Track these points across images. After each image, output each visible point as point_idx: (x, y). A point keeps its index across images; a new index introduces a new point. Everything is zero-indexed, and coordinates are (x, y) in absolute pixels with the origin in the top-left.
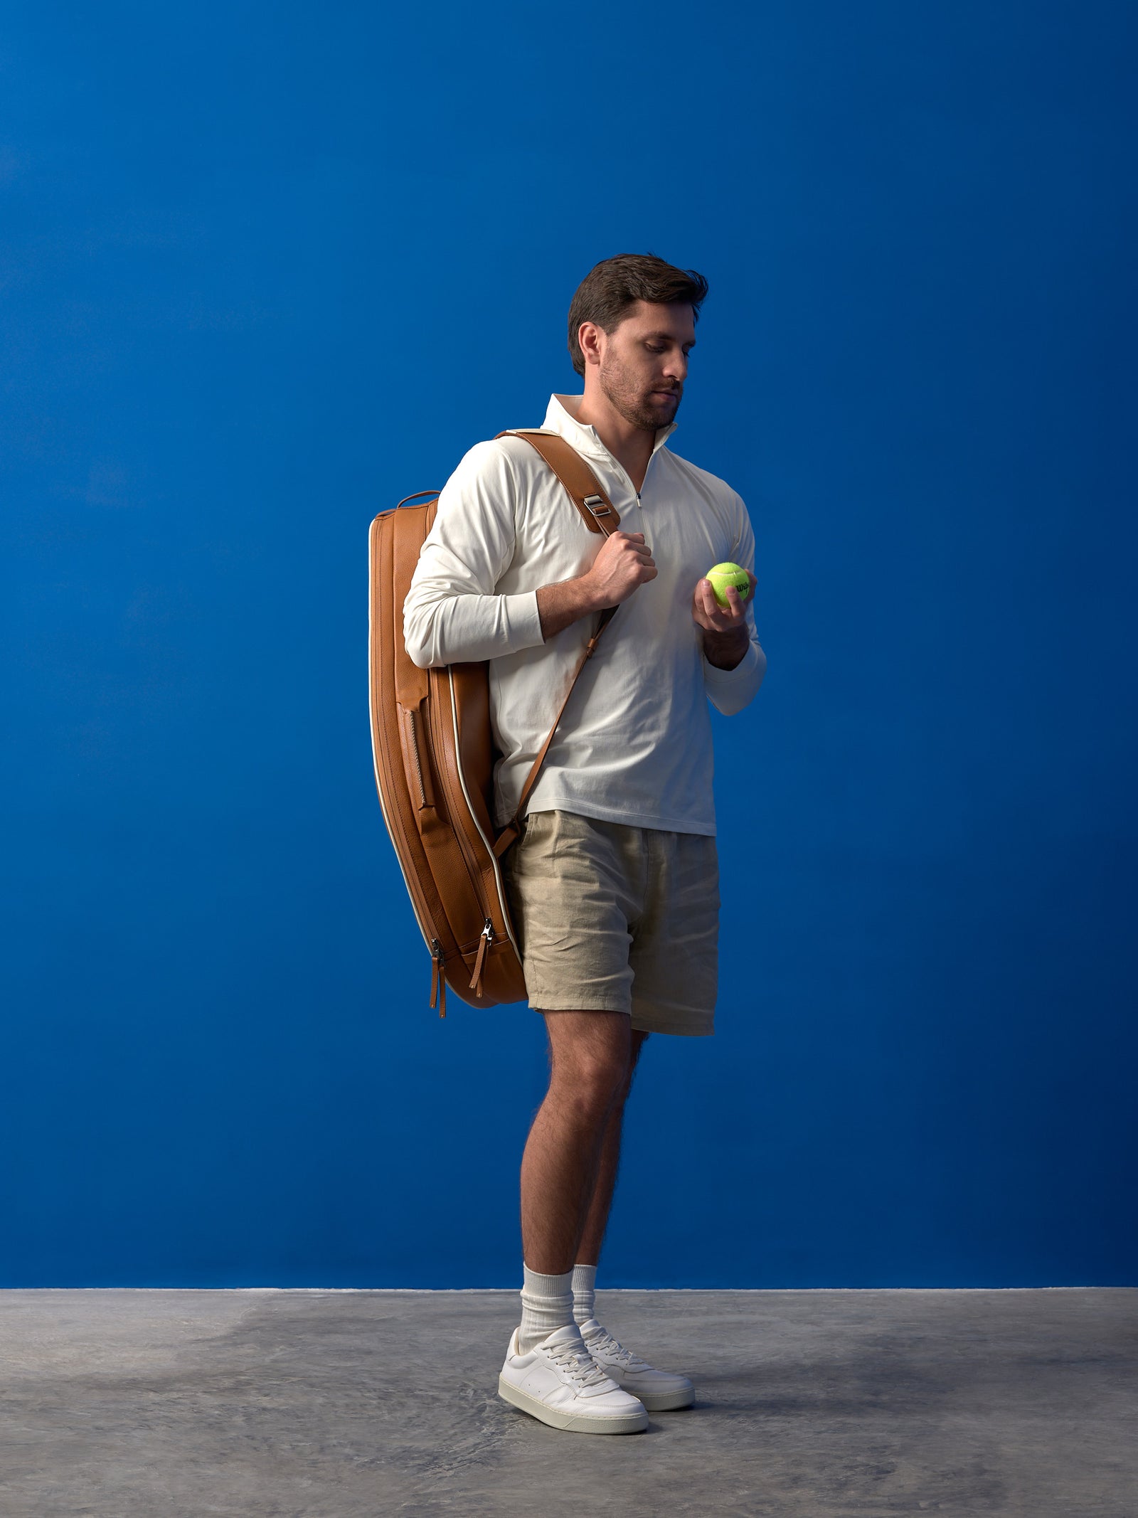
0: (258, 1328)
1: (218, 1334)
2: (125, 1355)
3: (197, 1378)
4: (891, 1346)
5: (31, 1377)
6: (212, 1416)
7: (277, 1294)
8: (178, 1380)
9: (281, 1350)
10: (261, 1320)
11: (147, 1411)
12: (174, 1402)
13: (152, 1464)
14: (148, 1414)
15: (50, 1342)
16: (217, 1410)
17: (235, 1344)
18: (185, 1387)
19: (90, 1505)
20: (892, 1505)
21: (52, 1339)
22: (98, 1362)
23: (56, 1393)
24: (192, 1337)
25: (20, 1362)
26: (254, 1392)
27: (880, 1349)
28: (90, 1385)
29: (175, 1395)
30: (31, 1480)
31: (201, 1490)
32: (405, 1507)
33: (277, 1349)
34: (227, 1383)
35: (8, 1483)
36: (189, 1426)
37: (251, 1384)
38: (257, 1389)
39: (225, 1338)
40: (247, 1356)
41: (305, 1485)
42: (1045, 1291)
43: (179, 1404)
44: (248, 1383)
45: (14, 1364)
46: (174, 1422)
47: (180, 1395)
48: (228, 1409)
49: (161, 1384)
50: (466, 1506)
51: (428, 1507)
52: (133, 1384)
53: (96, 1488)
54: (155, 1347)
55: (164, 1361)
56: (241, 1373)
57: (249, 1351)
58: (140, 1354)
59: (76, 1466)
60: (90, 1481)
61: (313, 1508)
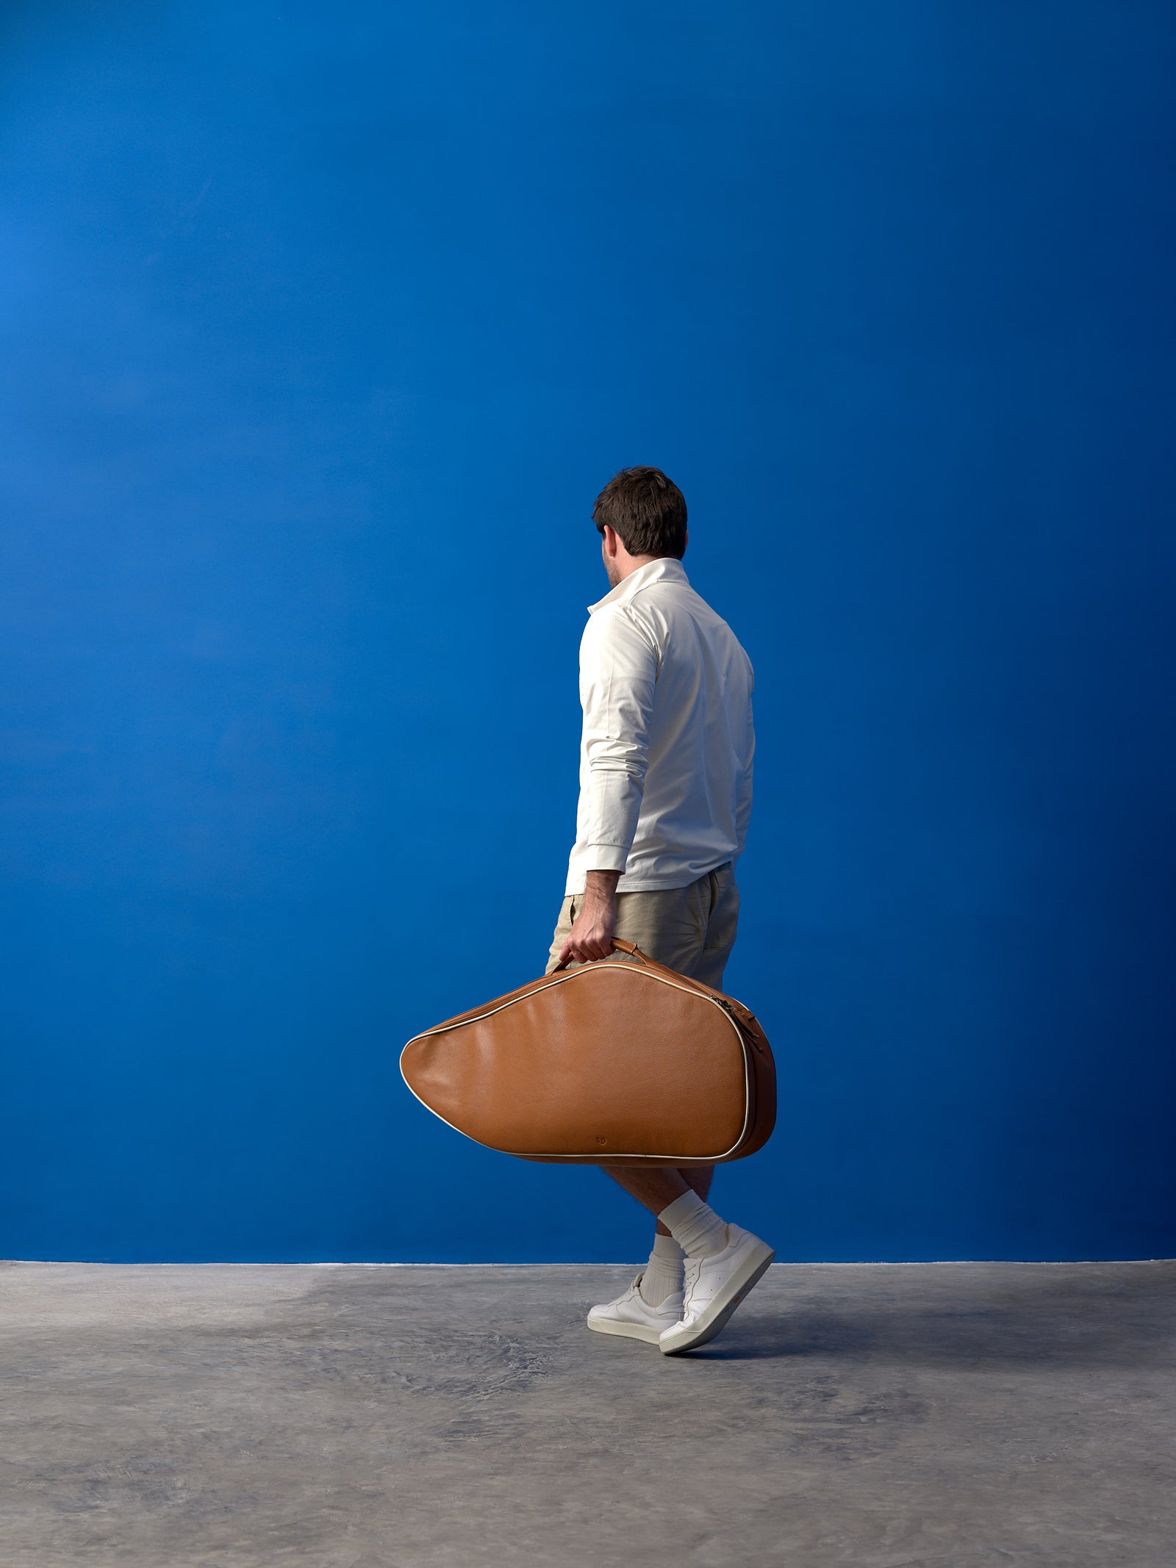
0: (327, 1292)
1: (296, 1296)
2: (223, 1311)
3: (282, 1328)
4: (821, 1304)
5: (151, 1328)
6: (295, 1356)
7: (340, 1267)
8: (266, 1329)
9: (346, 1307)
10: (329, 1286)
11: (243, 1352)
12: (264, 1345)
13: (249, 1391)
14: (245, 1354)
15: (165, 1302)
16: (298, 1351)
17: (310, 1303)
18: (272, 1335)
19: (202, 1422)
20: (839, 1420)
21: (166, 1300)
22: (203, 1316)
23: (172, 1339)
24: (277, 1299)
25: (141, 1316)
26: (327, 1338)
27: (813, 1306)
28: (197, 1333)
29: (265, 1340)
30: (154, 1403)
31: (290, 1410)
32: (453, 1422)
33: (343, 1307)
34: (306, 1331)
35: (136, 1405)
36: (277, 1363)
37: (324, 1332)
38: (329, 1336)
39: (302, 1299)
40: (320, 1312)
41: (372, 1407)
42: (934, 1265)
43: (269, 1347)
44: (322, 1332)
45: (138, 1318)
46: (265, 1360)
47: (269, 1340)
48: (308, 1351)
49: (254, 1332)
50: (501, 1422)
51: (471, 1423)
52: (232, 1332)
53: (206, 1409)
54: (247, 1305)
55: (255, 1316)
56: (316, 1324)
57: (321, 1308)
58: (237, 1311)
59: (189, 1393)
60: (200, 1403)
61: (380, 1423)
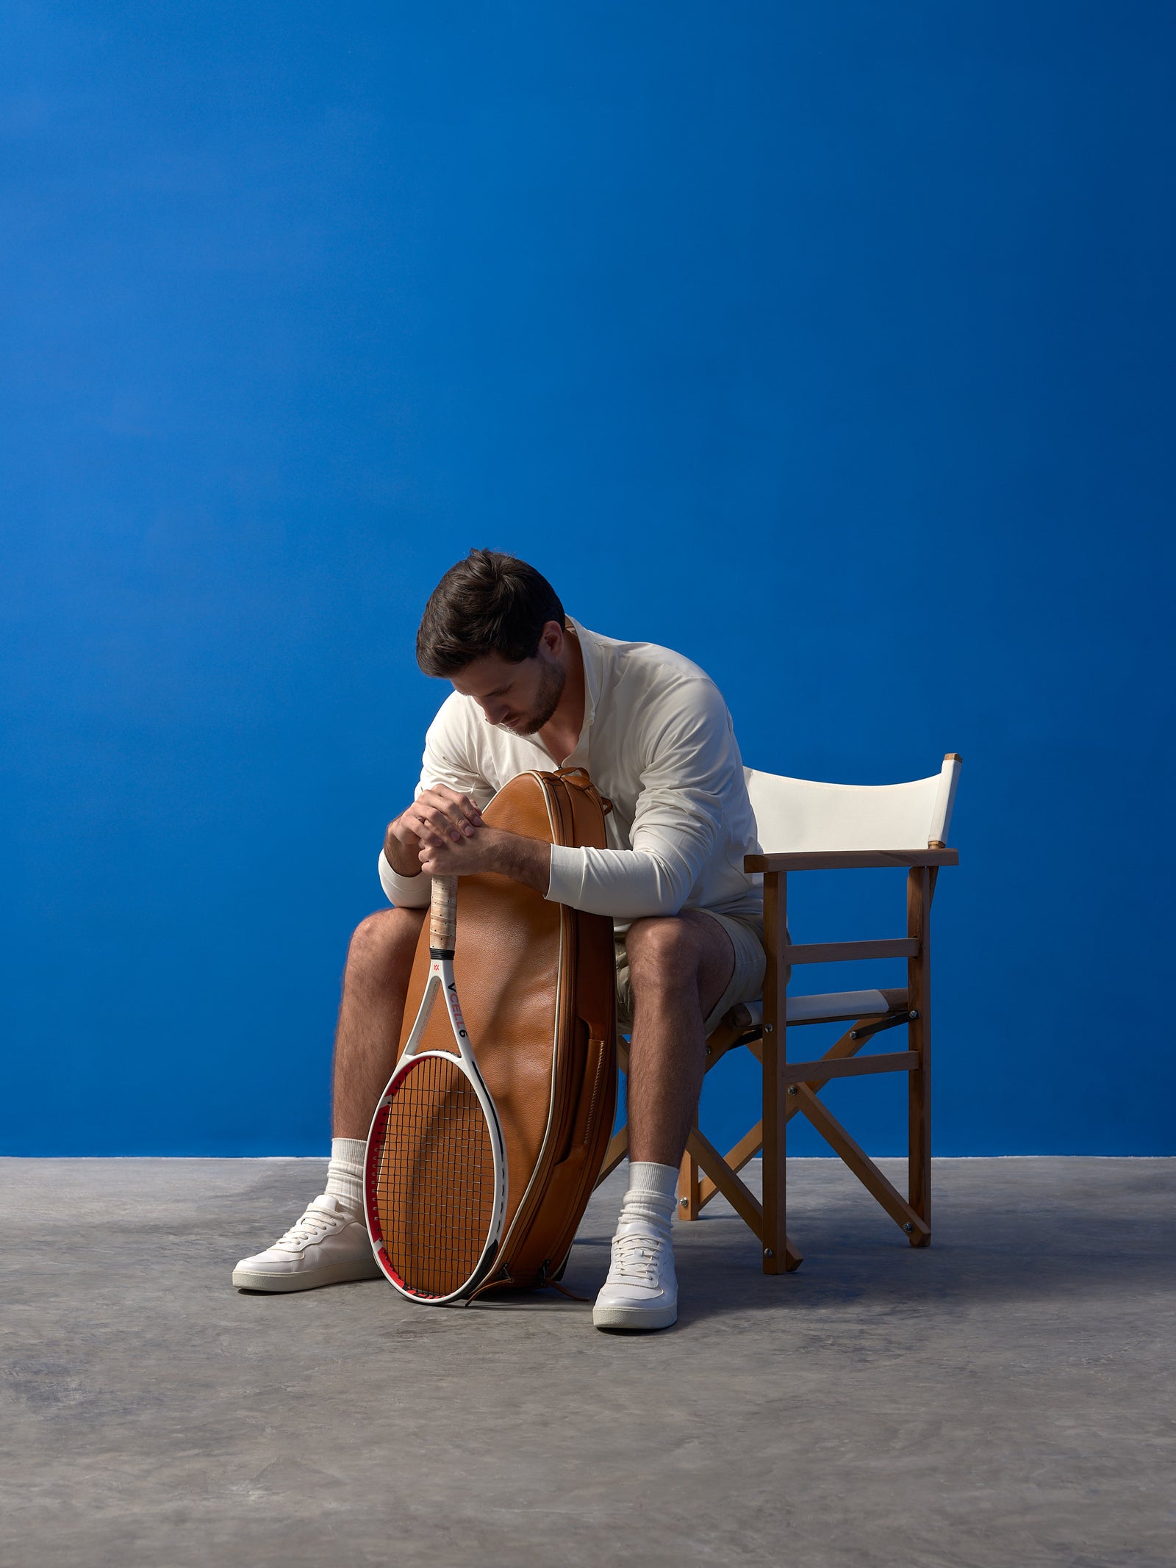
0: (273, 1187)
1: (236, 1192)
2: (149, 1207)
3: (214, 1225)
5: (60, 1224)
6: (227, 1254)
7: (292, 1161)
8: (196, 1226)
9: (294, 1203)
10: (277, 1181)
11: (166, 1249)
12: (192, 1243)
13: (168, 1290)
14: (166, 1252)
15: (80, 1198)
16: (231, 1248)
17: (251, 1199)
18: (203, 1231)
21: (82, 1195)
22: (123, 1212)
23: (83, 1236)
24: (212, 1194)
25: (50, 1212)
26: (266, 1235)
28: (114, 1230)
29: (193, 1237)
30: (54, 1302)
32: (404, 1322)
33: (290, 1203)
34: (242, 1228)
35: (33, 1304)
36: (205, 1261)
37: (264, 1229)
38: (270, 1233)
39: (243, 1194)
40: (262, 1208)
41: (311, 1306)
43: (196, 1244)
44: (262, 1228)
45: (45, 1214)
46: (191, 1258)
47: (198, 1237)
48: (242, 1249)
49: (181, 1229)
50: (461, 1322)
51: (425, 1323)
52: (156, 1229)
53: (115, 1308)
54: (177, 1201)
55: (187, 1211)
56: (255, 1221)
57: (264, 1204)
58: (163, 1207)
59: (97, 1291)
60: (109, 1302)
61: (317, 1323)
